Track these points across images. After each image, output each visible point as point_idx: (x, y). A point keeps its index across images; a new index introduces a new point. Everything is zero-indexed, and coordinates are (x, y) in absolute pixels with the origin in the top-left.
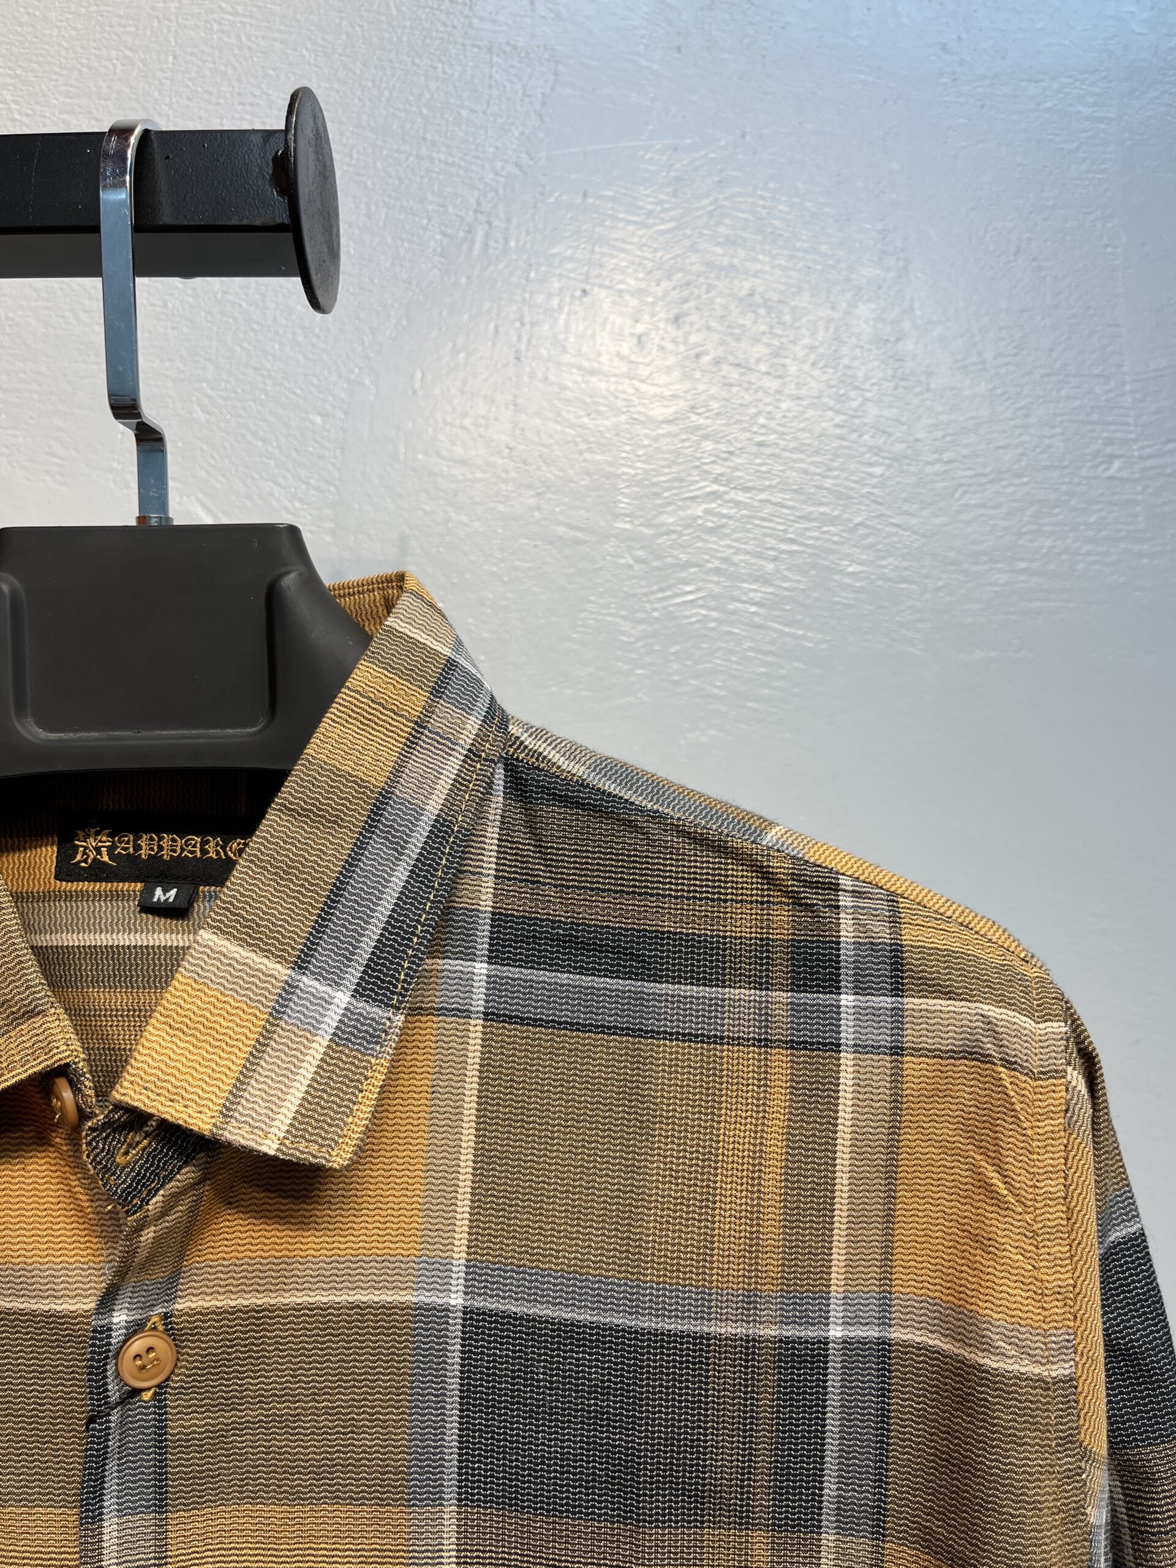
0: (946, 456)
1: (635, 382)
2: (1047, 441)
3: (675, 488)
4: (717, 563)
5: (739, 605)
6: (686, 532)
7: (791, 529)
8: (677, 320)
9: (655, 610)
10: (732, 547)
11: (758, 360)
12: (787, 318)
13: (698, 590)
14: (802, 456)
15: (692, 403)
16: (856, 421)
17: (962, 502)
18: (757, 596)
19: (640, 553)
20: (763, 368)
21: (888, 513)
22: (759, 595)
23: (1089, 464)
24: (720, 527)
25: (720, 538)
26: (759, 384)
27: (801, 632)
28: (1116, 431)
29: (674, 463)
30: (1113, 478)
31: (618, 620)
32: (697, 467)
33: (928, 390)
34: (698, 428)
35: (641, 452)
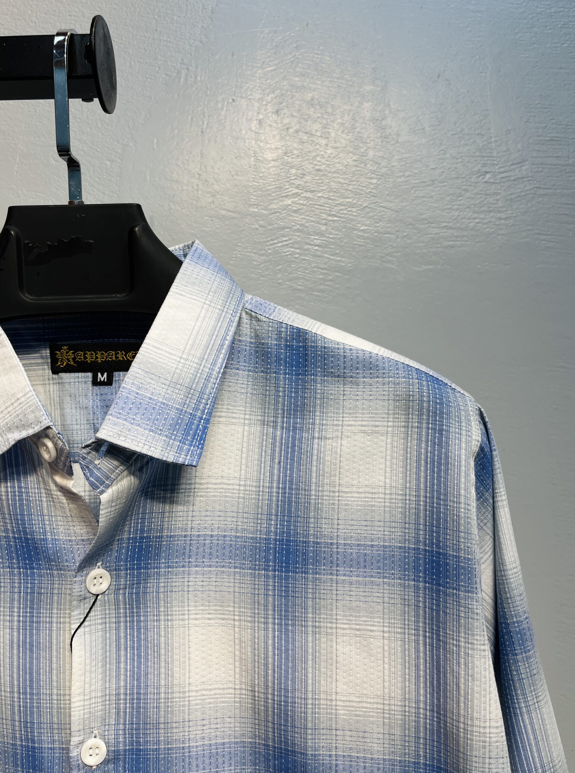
0: (407, 174)
1: (258, 142)
2: (455, 166)
3: (278, 191)
4: (298, 227)
5: (310, 247)
6: (283, 212)
7: (333, 210)
8: (277, 112)
9: (269, 249)
10: (305, 219)
12: (330, 110)
13: (290, 239)
14: (338, 175)
15: (285, 151)
16: (364, 158)
17: (414, 195)
18: (318, 242)
19: (262, 222)
20: (319, 134)
21: (380, 201)
22: (319, 241)
23: (475, 176)
24: (299, 209)
25: (300, 215)
26: (317, 141)
27: (339, 258)
28: (488, 160)
29: (278, 180)
30: (486, 182)
31: (252, 254)
32: (288, 181)
33: (397, 142)
34: (288, 163)
35: (261, 175)
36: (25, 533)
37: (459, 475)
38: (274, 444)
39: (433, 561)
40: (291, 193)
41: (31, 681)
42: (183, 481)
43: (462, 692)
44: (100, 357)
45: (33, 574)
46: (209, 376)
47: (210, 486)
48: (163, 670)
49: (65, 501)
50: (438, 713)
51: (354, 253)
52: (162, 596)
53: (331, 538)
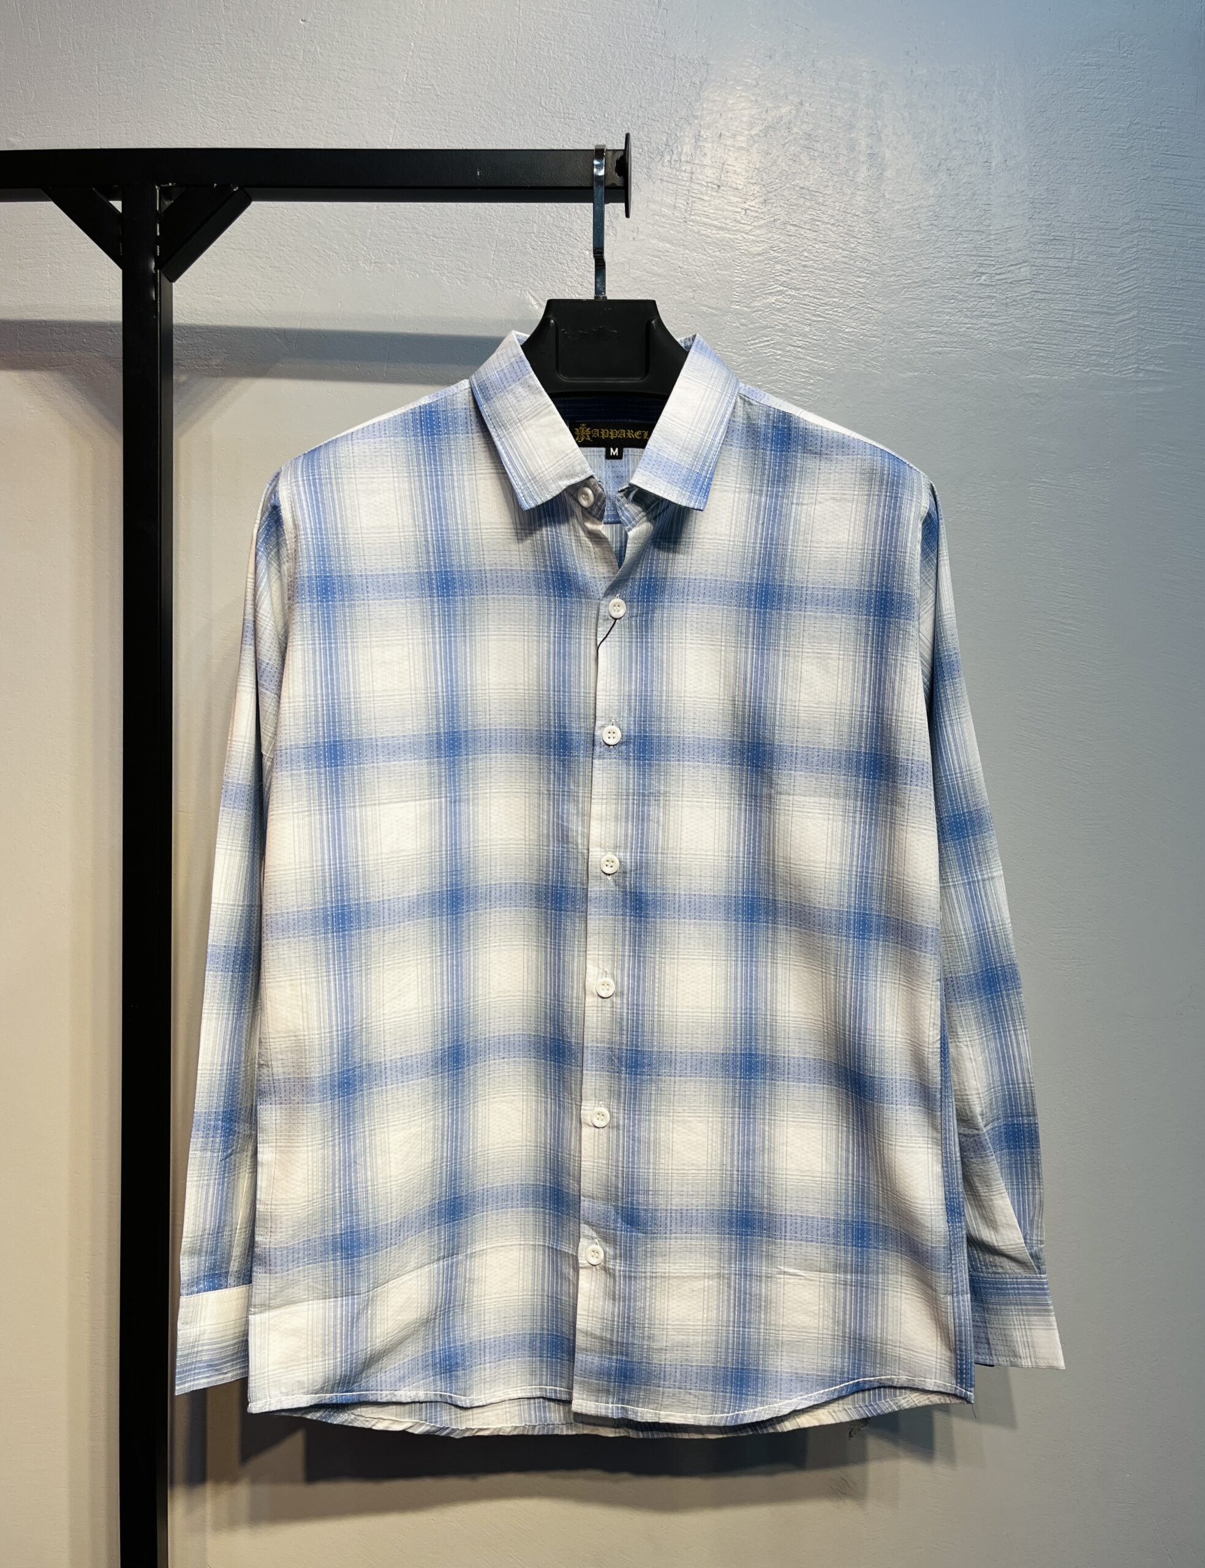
0: (898, 273)
1: (743, 234)
2: (949, 265)
3: (761, 288)
4: (781, 326)
5: (792, 348)
6: (766, 310)
7: (818, 310)
9: (750, 349)
10: (788, 318)
13: (772, 340)
14: (825, 272)
15: (771, 245)
16: (853, 254)
17: (905, 296)
18: (801, 343)
19: (743, 321)
20: (808, 226)
21: (867, 302)
23: (970, 277)
24: (783, 308)
25: (784, 314)
26: (805, 235)
36: (561, 568)
37: (908, 530)
38: (759, 508)
39: (882, 599)
41: (564, 681)
42: (684, 535)
43: (896, 693)
44: (613, 434)
45: (566, 601)
46: (712, 444)
47: (705, 540)
48: (665, 679)
49: (591, 545)
50: (878, 713)
52: (665, 624)
53: (802, 583)
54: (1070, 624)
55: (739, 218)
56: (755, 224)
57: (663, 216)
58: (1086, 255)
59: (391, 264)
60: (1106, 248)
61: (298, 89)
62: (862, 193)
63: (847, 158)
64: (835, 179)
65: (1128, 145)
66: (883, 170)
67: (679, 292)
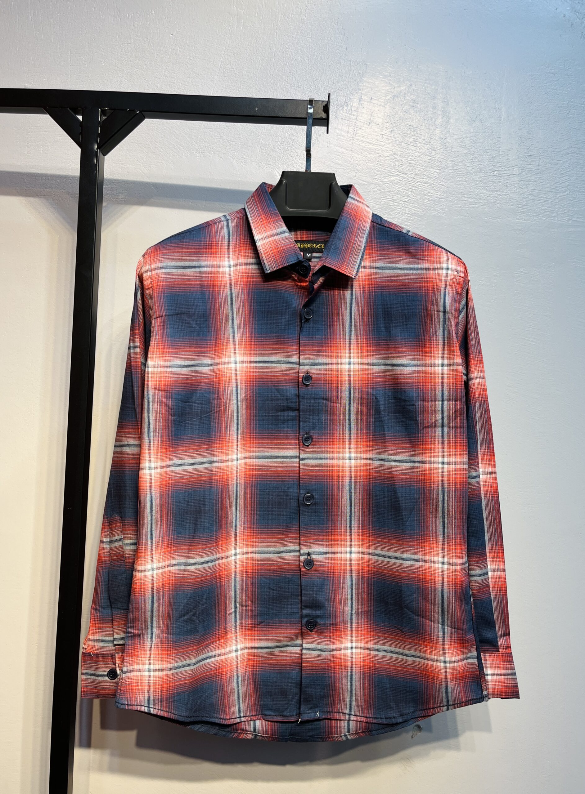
0: (454, 168)
1: (380, 146)
2: (480, 166)
3: (388, 173)
4: (397, 192)
5: (402, 202)
6: (390, 184)
7: (416, 184)
8: (392, 131)
9: (382, 202)
10: (401, 188)
11: (411, 142)
14: (420, 166)
15: (394, 152)
16: (433, 158)
17: (457, 180)
18: (406, 200)
19: (379, 188)
20: (412, 144)
21: (439, 181)
23: (489, 172)
24: (398, 183)
25: (399, 186)
26: (410, 148)
27: (416, 209)
28: (497, 164)
29: (389, 167)
30: (495, 175)
31: (373, 204)
32: (394, 168)
33: (451, 151)
34: (395, 158)
35: (380, 164)
40: (395, 174)
51: (424, 207)
54: (532, 341)
55: (379, 138)
56: (386, 142)
57: (343, 136)
58: (545, 164)
59: (209, 153)
60: (555, 161)
61: (168, 67)
62: (439, 129)
63: (432, 112)
64: (426, 122)
65: (568, 112)
66: (449, 119)
67: (349, 173)
